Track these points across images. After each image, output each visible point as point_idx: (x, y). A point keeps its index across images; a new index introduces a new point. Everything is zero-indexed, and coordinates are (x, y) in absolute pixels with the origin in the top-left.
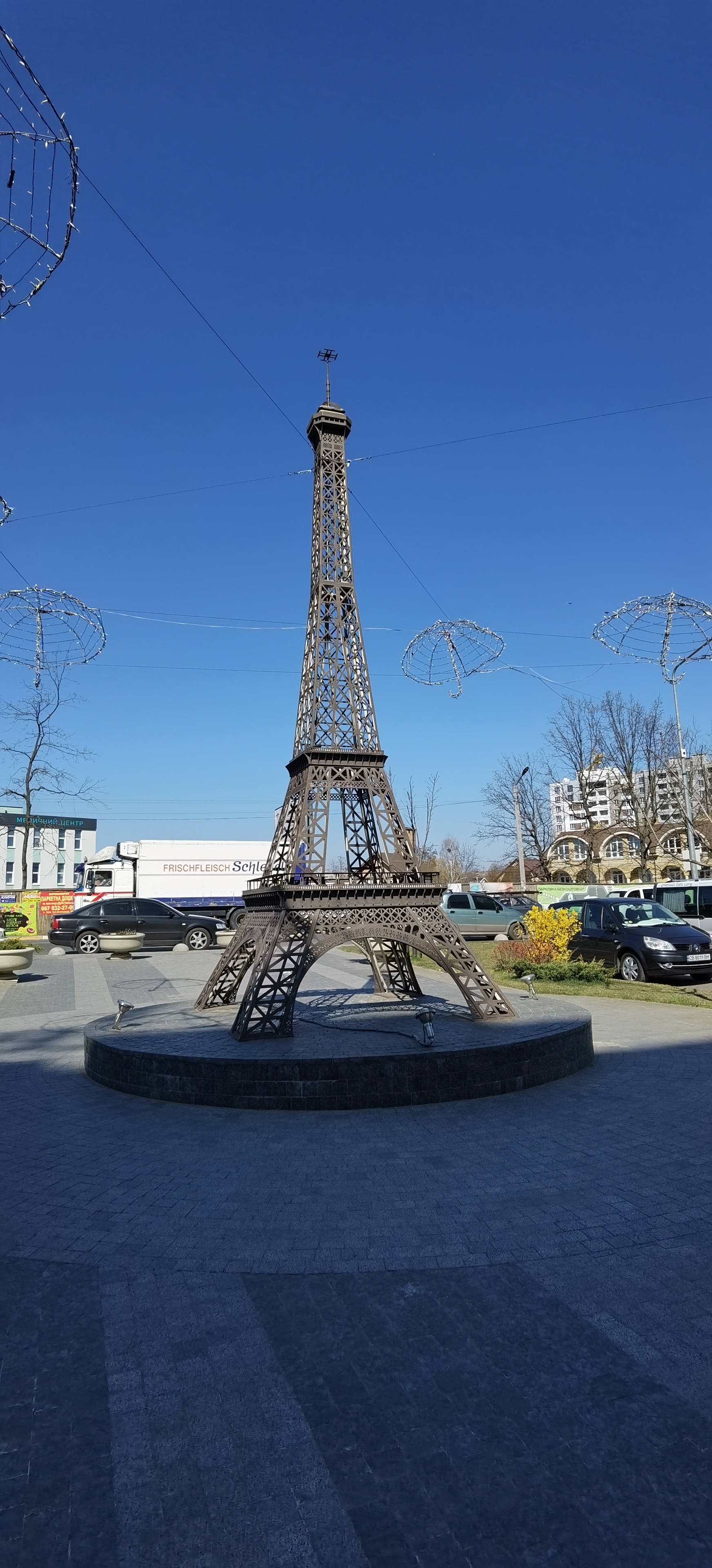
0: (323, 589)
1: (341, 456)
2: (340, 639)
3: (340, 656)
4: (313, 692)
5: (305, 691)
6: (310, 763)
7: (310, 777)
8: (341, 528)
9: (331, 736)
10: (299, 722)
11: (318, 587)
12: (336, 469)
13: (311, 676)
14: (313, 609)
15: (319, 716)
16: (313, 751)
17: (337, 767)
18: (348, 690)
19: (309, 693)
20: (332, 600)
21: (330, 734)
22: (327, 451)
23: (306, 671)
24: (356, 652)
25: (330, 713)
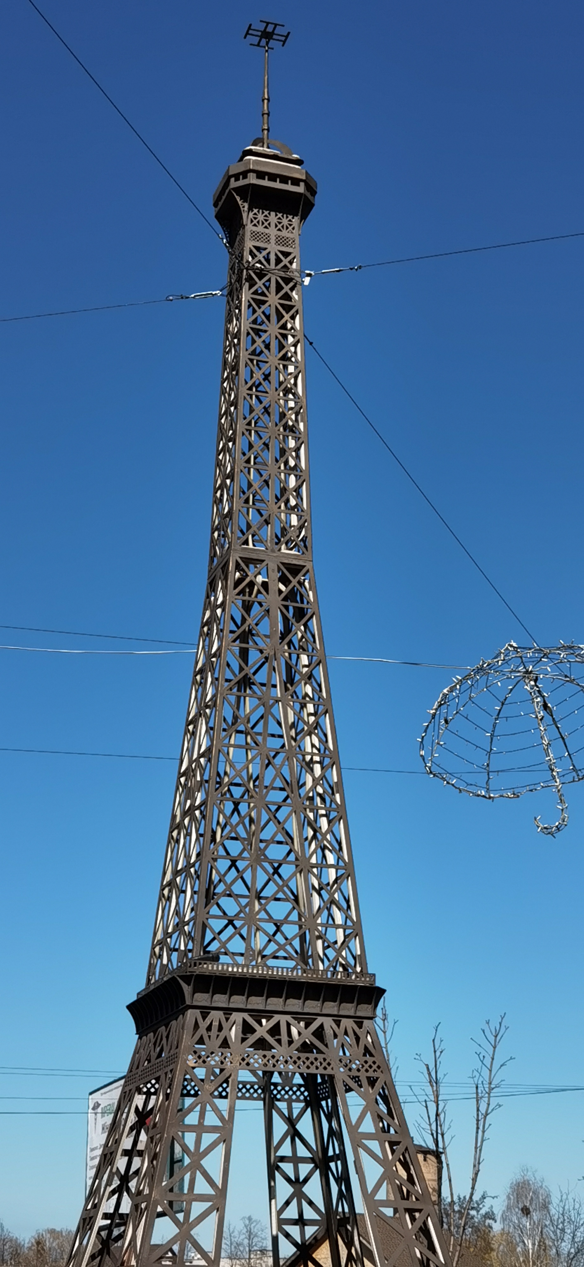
0: (238, 567)
1: (291, 263)
2: (275, 686)
3: (273, 728)
4: (204, 817)
5: (185, 814)
6: (188, 1002)
7: (187, 1040)
8: (286, 427)
9: (244, 932)
10: (166, 892)
11: (227, 564)
12: (277, 292)
13: (202, 776)
14: (213, 612)
15: (215, 877)
16: (197, 970)
17: (258, 1014)
18: (289, 815)
19: (193, 818)
20: (259, 592)
21: (242, 926)
22: (259, 249)
23: (191, 762)
24: (312, 719)
25: (245, 870)
